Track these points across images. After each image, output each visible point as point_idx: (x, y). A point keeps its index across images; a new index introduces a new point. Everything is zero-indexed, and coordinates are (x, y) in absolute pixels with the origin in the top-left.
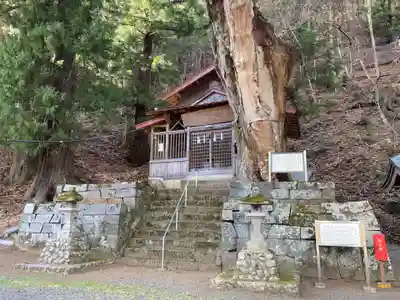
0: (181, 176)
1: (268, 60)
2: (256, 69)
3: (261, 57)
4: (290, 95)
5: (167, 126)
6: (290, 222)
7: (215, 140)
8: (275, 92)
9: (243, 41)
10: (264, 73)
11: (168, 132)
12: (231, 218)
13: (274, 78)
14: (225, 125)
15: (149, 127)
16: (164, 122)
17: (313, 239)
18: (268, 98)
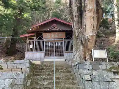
0: (41, 59)
5: (35, 38)
7: (56, 45)
11: (35, 40)
12: (90, 79)
14: (61, 40)
15: (26, 37)
16: (34, 36)
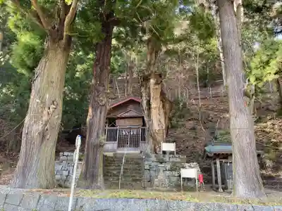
0: (113, 151)
1: (164, 106)
2: (159, 110)
3: (161, 106)
4: (170, 119)
6: (171, 170)
7: (132, 133)
8: (165, 118)
9: (156, 99)
10: (162, 111)
11: (107, 128)
13: (165, 113)
17: (180, 176)
18: (163, 120)
